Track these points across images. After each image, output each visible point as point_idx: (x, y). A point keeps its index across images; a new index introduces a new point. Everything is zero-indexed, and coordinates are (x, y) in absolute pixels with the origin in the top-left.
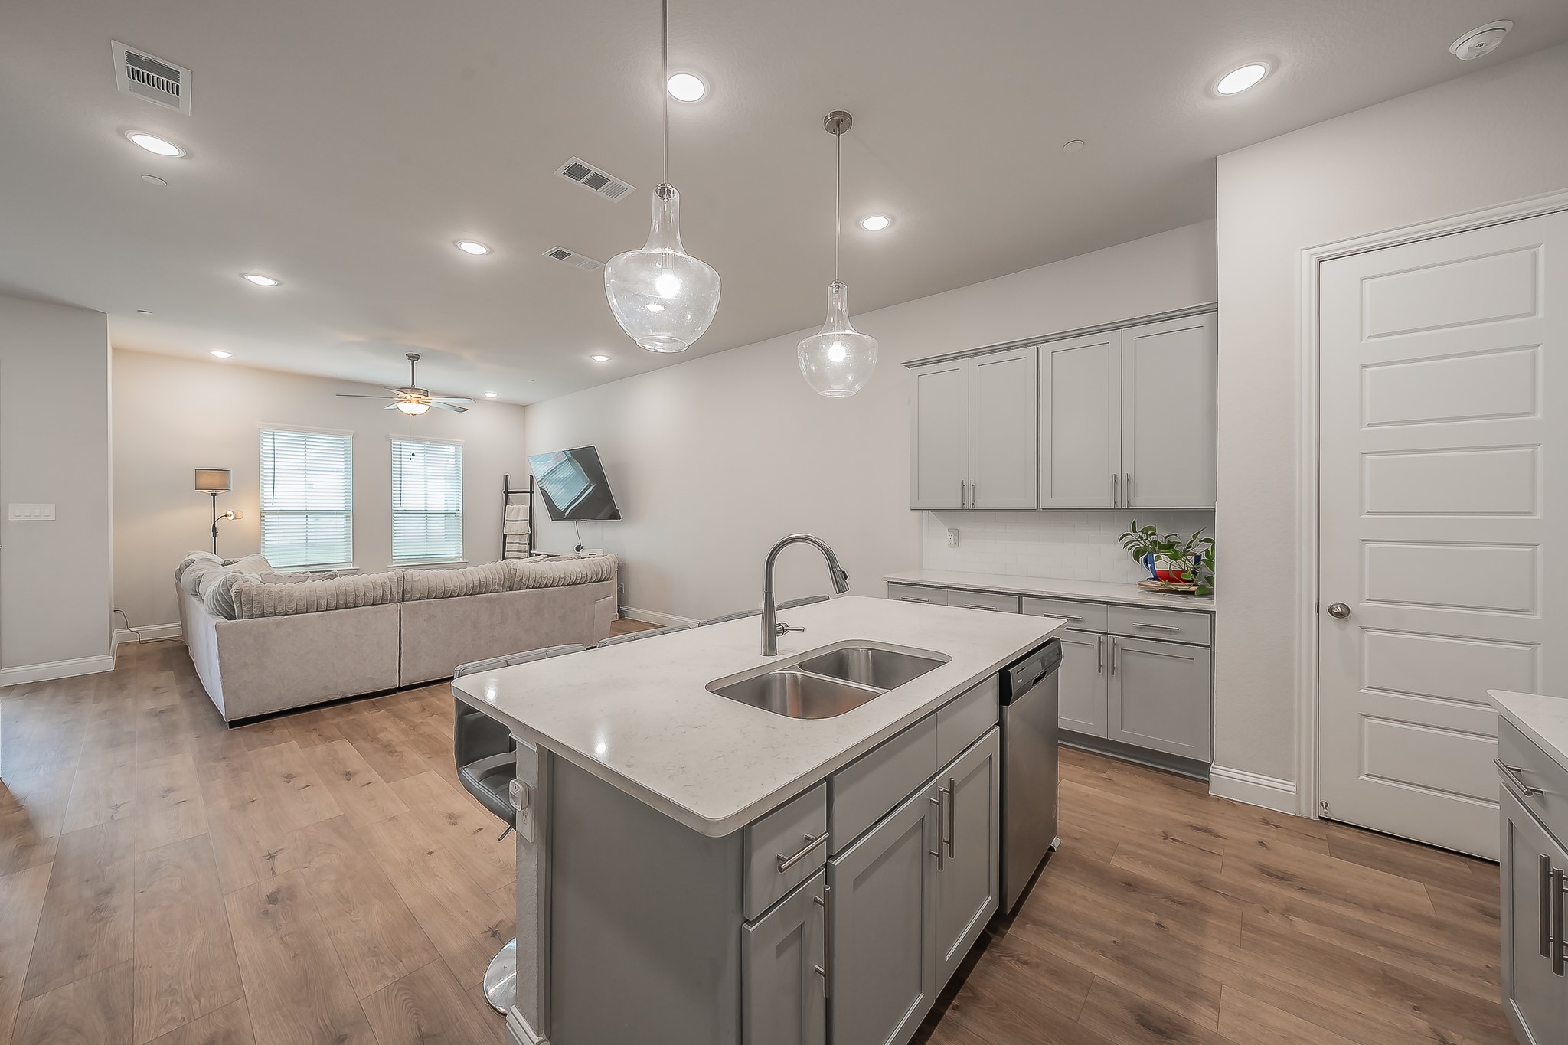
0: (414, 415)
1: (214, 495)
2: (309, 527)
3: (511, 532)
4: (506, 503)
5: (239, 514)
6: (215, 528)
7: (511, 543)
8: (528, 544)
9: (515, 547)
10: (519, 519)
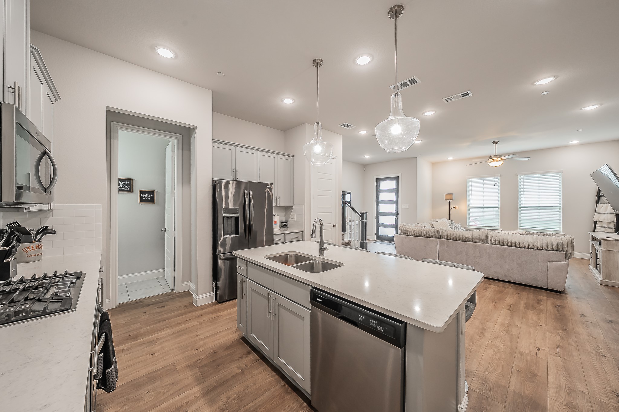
0: (496, 167)
1: (449, 201)
2: (484, 211)
3: (600, 220)
4: (598, 202)
5: (457, 207)
6: (450, 212)
7: (600, 227)
8: (614, 228)
9: (603, 229)
10: (607, 212)
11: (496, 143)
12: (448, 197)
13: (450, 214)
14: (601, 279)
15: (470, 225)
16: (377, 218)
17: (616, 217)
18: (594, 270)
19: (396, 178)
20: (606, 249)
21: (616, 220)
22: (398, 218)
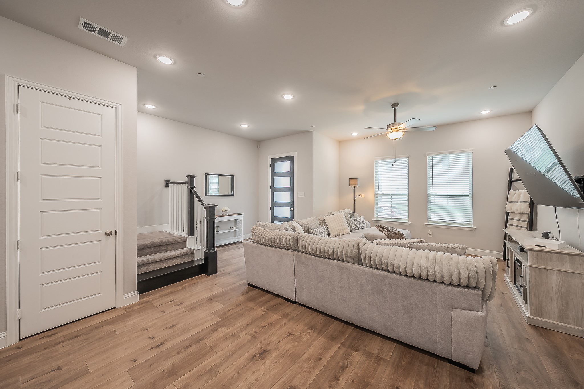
0: (395, 139)
1: (354, 188)
2: (392, 199)
3: (512, 211)
4: (510, 189)
5: (363, 195)
6: (354, 201)
7: (512, 219)
8: (528, 222)
9: (515, 222)
10: (520, 201)
11: (395, 105)
12: (353, 182)
13: (354, 203)
14: (528, 315)
15: (378, 216)
16: (272, 209)
17: (530, 207)
18: (511, 285)
19: (291, 159)
20: (535, 266)
21: (530, 211)
22: (293, 209)
